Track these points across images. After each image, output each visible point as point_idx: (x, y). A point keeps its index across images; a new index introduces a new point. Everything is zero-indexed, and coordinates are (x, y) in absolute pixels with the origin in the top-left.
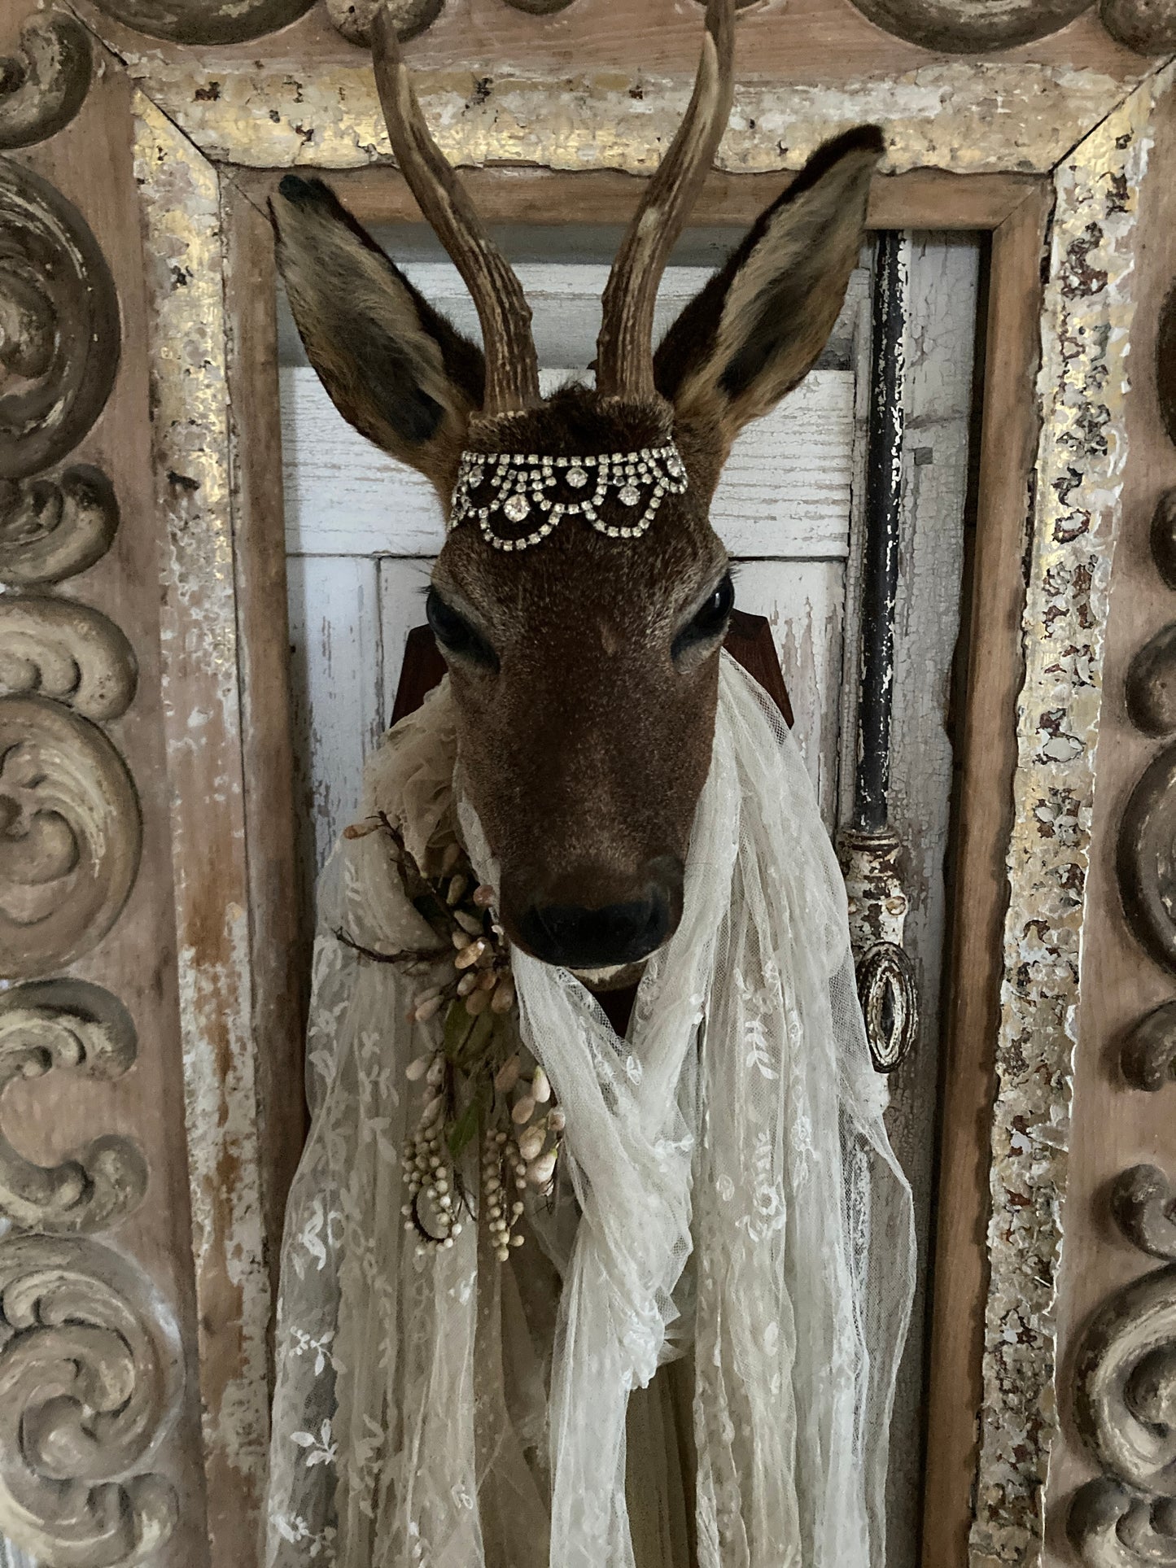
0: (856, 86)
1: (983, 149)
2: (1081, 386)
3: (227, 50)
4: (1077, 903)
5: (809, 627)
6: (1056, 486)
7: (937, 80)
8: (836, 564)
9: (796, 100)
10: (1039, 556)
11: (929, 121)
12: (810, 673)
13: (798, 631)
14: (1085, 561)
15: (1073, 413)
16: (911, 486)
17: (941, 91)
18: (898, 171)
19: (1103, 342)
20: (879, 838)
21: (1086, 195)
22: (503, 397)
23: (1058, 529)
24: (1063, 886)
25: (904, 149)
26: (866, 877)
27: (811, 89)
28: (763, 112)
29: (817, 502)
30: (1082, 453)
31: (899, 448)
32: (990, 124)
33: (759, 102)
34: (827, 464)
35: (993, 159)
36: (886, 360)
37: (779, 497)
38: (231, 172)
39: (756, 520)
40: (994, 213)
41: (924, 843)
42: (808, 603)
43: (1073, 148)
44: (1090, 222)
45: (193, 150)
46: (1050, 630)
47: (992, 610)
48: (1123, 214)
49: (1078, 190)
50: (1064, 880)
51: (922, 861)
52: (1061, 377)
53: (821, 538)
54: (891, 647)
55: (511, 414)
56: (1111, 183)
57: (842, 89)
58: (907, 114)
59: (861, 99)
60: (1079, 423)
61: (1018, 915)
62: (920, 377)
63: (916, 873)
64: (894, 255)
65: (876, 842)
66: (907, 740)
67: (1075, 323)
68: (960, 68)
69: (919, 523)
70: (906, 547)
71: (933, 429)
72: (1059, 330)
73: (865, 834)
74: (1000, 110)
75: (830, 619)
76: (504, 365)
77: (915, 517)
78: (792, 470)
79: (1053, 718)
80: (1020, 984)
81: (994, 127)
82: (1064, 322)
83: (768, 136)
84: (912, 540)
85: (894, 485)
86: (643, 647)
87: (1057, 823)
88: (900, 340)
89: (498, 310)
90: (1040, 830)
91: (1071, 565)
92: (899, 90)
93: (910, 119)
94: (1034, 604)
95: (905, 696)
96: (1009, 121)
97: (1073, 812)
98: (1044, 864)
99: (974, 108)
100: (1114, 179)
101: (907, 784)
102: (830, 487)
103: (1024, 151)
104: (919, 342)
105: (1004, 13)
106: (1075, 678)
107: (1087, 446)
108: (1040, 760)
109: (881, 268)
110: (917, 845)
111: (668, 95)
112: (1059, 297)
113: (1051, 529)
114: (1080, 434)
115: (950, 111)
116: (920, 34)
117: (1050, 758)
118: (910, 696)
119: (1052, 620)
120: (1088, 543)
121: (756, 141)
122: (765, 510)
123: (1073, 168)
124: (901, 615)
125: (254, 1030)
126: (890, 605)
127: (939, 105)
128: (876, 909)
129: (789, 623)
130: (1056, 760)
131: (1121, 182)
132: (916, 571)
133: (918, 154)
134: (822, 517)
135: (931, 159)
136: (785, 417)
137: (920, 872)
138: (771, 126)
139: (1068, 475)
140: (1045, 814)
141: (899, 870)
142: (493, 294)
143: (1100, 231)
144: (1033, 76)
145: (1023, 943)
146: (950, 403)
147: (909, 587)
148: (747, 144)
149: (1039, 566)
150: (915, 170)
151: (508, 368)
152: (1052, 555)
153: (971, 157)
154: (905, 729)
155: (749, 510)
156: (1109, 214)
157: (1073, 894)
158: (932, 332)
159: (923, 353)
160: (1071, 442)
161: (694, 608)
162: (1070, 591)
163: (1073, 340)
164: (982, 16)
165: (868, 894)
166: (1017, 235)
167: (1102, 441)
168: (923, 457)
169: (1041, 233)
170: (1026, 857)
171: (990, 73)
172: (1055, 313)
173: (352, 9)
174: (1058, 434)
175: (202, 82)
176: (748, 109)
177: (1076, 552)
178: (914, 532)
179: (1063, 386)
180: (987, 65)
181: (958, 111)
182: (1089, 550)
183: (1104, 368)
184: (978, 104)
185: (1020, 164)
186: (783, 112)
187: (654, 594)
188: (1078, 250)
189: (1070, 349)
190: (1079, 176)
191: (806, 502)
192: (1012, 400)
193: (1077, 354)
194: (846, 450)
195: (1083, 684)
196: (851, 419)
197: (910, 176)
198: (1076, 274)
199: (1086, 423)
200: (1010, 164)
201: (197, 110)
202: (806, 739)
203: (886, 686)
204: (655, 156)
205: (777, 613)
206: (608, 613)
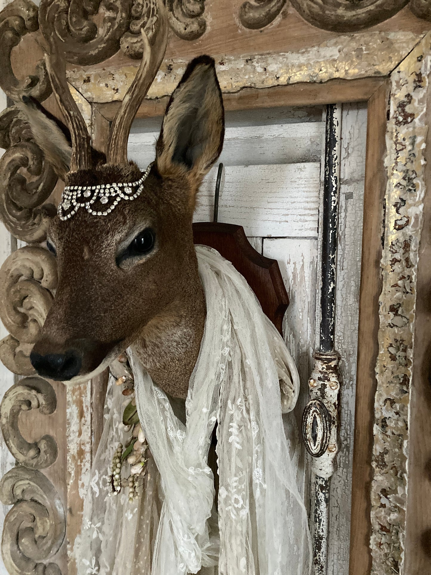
0: (304, 50)
1: (359, 69)
2: (404, 163)
3: (95, 66)
4: (406, 392)
5: (303, 265)
6: (395, 206)
7: (336, 44)
8: (314, 240)
9: (281, 58)
10: (388, 236)
11: (335, 60)
12: (303, 284)
13: (299, 267)
14: (407, 238)
15: (401, 175)
16: (344, 208)
17: (339, 47)
18: (323, 81)
19: (413, 144)
20: (326, 355)
21: (405, 82)
23: (396, 224)
24: (401, 384)
25: (326, 72)
26: (320, 371)
27: (286, 54)
28: (268, 64)
29: (305, 215)
30: (405, 191)
31: (335, 192)
32: (361, 58)
33: (267, 60)
34: (308, 200)
35: (363, 72)
36: (329, 157)
37: (289, 213)
38: (96, 105)
39: (280, 222)
40: (366, 94)
41: (351, 360)
42: (302, 256)
43: (399, 64)
44: (407, 93)
45: (84, 99)
46: (393, 268)
47: (368, 259)
48: (420, 89)
49: (401, 81)
50: (401, 381)
51: (350, 367)
52: (396, 159)
53: (306, 229)
54: (333, 274)
55: (72, 172)
56: (415, 76)
57: (298, 52)
58: (326, 59)
59: (306, 55)
60: (404, 178)
61: (381, 395)
62: (347, 163)
63: (348, 373)
64: (332, 115)
65: (325, 357)
66: (343, 315)
67: (401, 136)
68: (344, 38)
69: (347, 223)
70: (342, 233)
71: (354, 184)
72: (394, 139)
73: (321, 353)
74: (365, 52)
75: (312, 263)
77: (345, 221)
78: (294, 202)
79: (395, 307)
80: (383, 426)
81: (363, 60)
82: (397, 136)
83: (271, 73)
84: (344, 230)
85: (332, 207)
86: (100, 257)
87: (398, 354)
88: (334, 149)
89: (74, 135)
90: (390, 357)
91: (402, 240)
92: (321, 49)
93: (327, 60)
94: (386, 257)
95: (342, 295)
96: (369, 56)
97: (405, 350)
98: (393, 373)
99: (353, 53)
100: (417, 75)
101: (344, 333)
102: (310, 209)
103: (377, 67)
104: (347, 149)
105: (363, 14)
106: (404, 290)
107: (407, 188)
108: (390, 326)
109: (327, 120)
110: (348, 361)
111: (233, 62)
112: (394, 126)
113: (393, 224)
114: (404, 183)
115: (343, 55)
116: (330, 27)
117: (394, 325)
118: (344, 296)
119: (394, 264)
120: (409, 230)
121: (267, 75)
122: (284, 218)
123: (399, 72)
124: (340, 261)
125: (92, 404)
126: (331, 257)
127: (338, 53)
128: (324, 386)
129: (295, 263)
130: (397, 326)
131: (419, 75)
132: (346, 243)
133: (332, 74)
134: (306, 221)
135: (337, 75)
136: (291, 182)
137: (349, 372)
138: (272, 69)
139: (399, 201)
140: (392, 350)
141: (337, 370)
142: (72, 130)
143: (411, 97)
144: (376, 37)
145: (384, 408)
146: (360, 174)
147: (343, 250)
148: (264, 77)
149: (387, 240)
150: (332, 80)
151: (74, 156)
152: (393, 236)
153: (354, 72)
154: (343, 310)
155: (278, 219)
156: (415, 89)
157: (405, 388)
158: (352, 145)
159: (348, 153)
160: (400, 187)
161: (127, 243)
162: (402, 251)
163: (400, 143)
164: (354, 16)
165: (320, 379)
166: (376, 101)
167: (414, 186)
168: (349, 196)
169: (387, 100)
170: (384, 369)
171: (357, 38)
172: (392, 133)
173: (128, 47)
174: (395, 183)
175: (85, 77)
176: (263, 64)
177: (403, 234)
178: (345, 227)
179: (396, 163)
180: (355, 35)
181: (346, 55)
182: (409, 233)
183: (414, 154)
184: (355, 51)
185: (375, 73)
186: (276, 64)
187: (108, 237)
188: (402, 106)
189: (399, 147)
190: (402, 75)
191: (300, 215)
192: (375, 170)
193: (402, 149)
194: (317, 194)
195: (407, 293)
196: (319, 181)
197: (329, 83)
198: (401, 116)
199: (407, 178)
200: (371, 73)
201: (85, 86)
202: (302, 312)
203: (330, 290)
204: (230, 85)
205: (290, 260)
206: (88, 243)
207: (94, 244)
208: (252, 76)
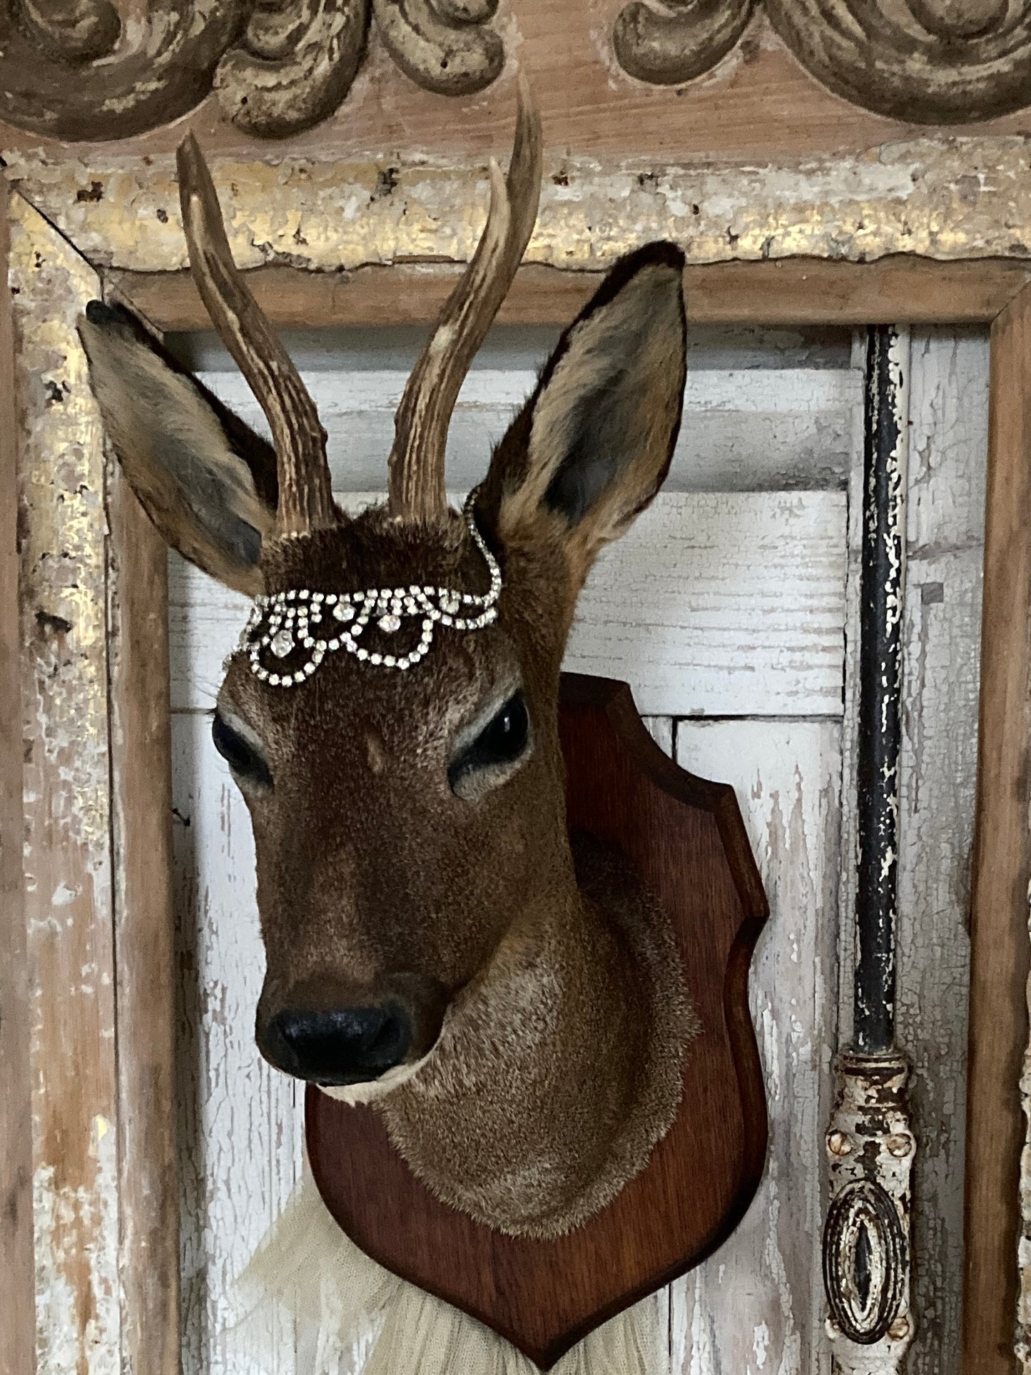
0: (814, 165)
1: (967, 232)
5: (799, 800)
7: (903, 158)
8: (829, 725)
9: (745, 182)
11: (899, 201)
12: (801, 858)
13: (786, 807)
16: (917, 629)
17: (912, 168)
18: (868, 259)
20: (876, 1061)
22: (289, 518)
25: (875, 234)
26: (860, 1108)
27: (761, 171)
28: (704, 196)
29: (803, 649)
31: (896, 583)
32: (974, 203)
33: (703, 184)
34: (814, 603)
35: (980, 243)
36: (877, 477)
37: (758, 643)
38: (116, 277)
39: (730, 670)
40: (988, 303)
41: (944, 1071)
42: (797, 771)
45: (77, 256)
47: (998, 776)
51: (942, 1094)
53: (810, 693)
54: (892, 825)
55: (294, 535)
57: (795, 168)
58: (875, 195)
59: (819, 178)
62: (926, 496)
63: (935, 1110)
64: (884, 353)
65: (873, 1065)
66: (919, 942)
68: (930, 143)
69: (928, 674)
70: (913, 703)
71: (945, 559)
73: (861, 1055)
74: (983, 189)
75: (825, 792)
76: (290, 486)
77: (923, 667)
78: (772, 610)
81: (979, 207)
83: (715, 223)
84: (920, 694)
85: (889, 627)
86: (413, 766)
88: (893, 454)
89: (287, 431)
92: (861, 168)
93: (880, 199)
95: (915, 886)
96: (995, 200)
99: (952, 186)
101: (921, 996)
102: (818, 631)
103: (1017, 233)
104: (924, 455)
105: (978, 80)
109: (870, 368)
110: (935, 1075)
111: (596, 180)
115: (925, 190)
116: (887, 106)
118: (922, 888)
121: (702, 228)
122: (741, 659)
124: (909, 786)
125: (122, 1271)
126: (887, 774)
127: (910, 184)
128: (873, 1148)
129: (775, 796)
132: (925, 733)
133: (892, 240)
134: (810, 667)
135: (906, 244)
136: (763, 547)
137: (938, 1107)
138: (718, 211)
141: (907, 1103)
142: (282, 416)
144: (1016, 149)
146: (963, 528)
147: (918, 753)
148: (692, 231)
150: (890, 256)
151: (294, 489)
153: (953, 240)
154: (917, 926)
155: (723, 658)
158: (939, 443)
159: (929, 468)
161: (474, 731)
164: (954, 84)
165: (860, 1129)
166: (1016, 326)
168: (932, 594)
171: (965, 148)
173: (244, 100)
175: (84, 182)
176: (690, 192)
178: (923, 685)
180: (964, 139)
181: (933, 190)
184: (957, 182)
185: (1013, 248)
186: (731, 196)
187: (427, 714)
191: (791, 649)
192: (1015, 524)
194: (839, 586)
196: (844, 549)
197: (886, 262)
200: (1000, 248)
201: (79, 212)
202: (798, 941)
203: (885, 872)
204: (586, 247)
205: (760, 784)
206: (377, 731)
207: (392, 733)
208: (654, 225)
